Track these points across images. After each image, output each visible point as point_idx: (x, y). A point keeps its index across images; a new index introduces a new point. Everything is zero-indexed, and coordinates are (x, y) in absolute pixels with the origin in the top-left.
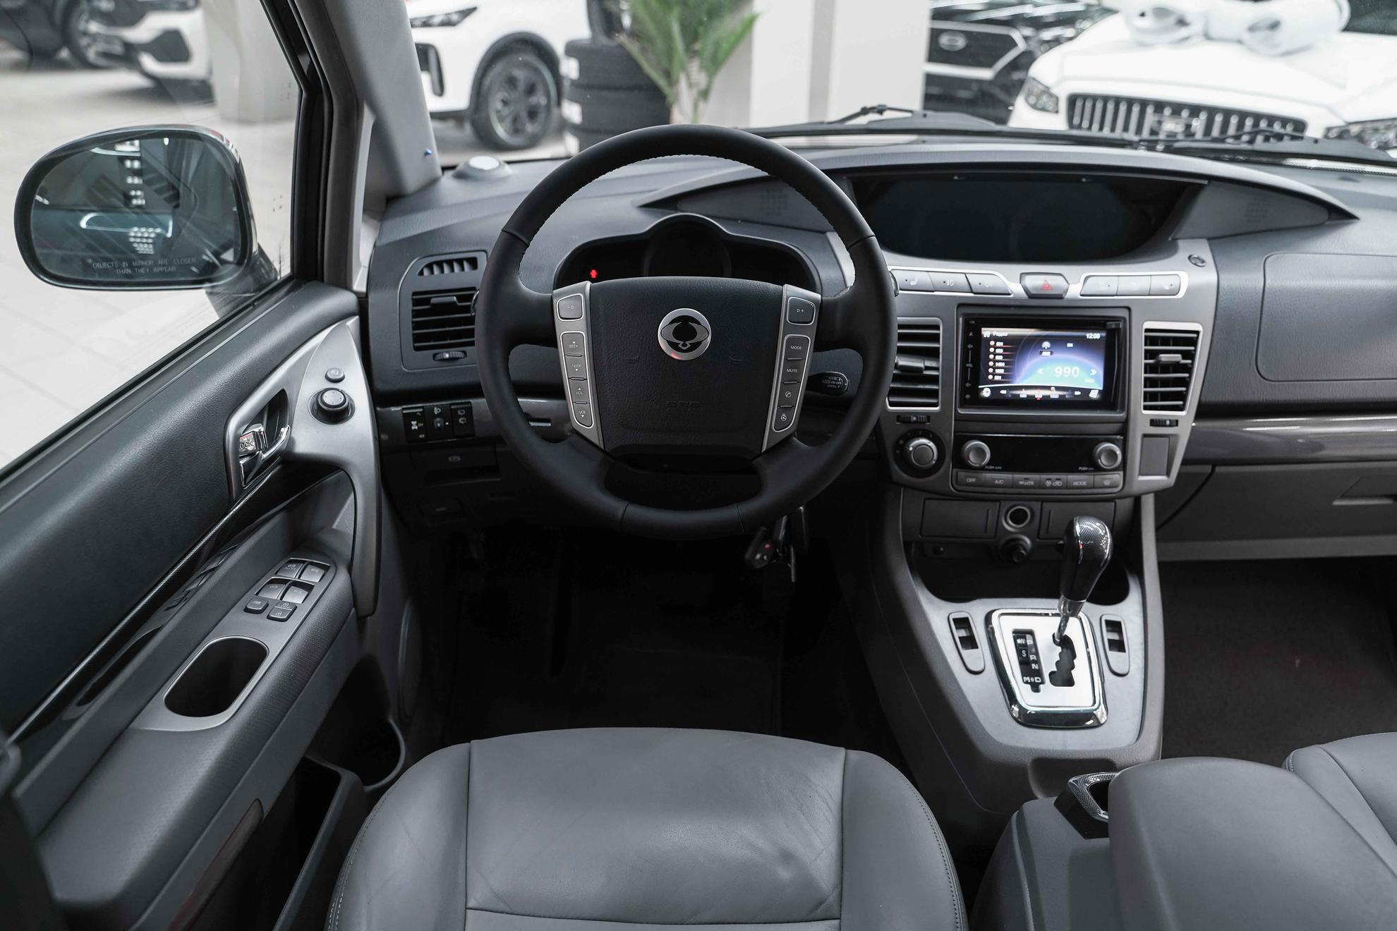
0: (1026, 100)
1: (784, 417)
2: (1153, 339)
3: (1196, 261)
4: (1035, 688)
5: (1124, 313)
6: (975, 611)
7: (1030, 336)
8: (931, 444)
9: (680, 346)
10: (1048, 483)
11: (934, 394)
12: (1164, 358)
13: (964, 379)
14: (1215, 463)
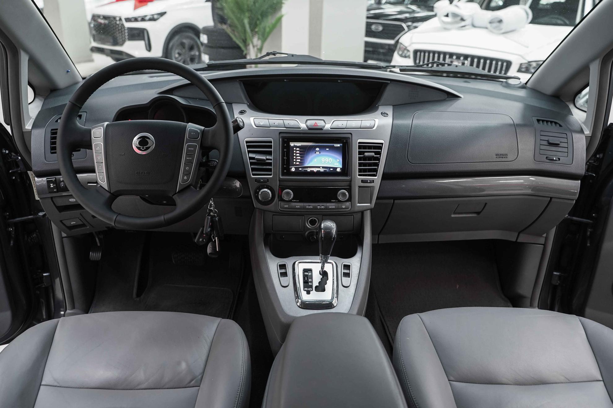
0: (398, 53)
1: (185, 178)
2: (362, 146)
3: (384, 114)
4: (308, 293)
5: (349, 136)
6: (289, 262)
7: (310, 146)
8: (269, 191)
9: (141, 148)
10: (319, 207)
11: (270, 170)
12: (366, 154)
13: (283, 164)
14: (395, 198)
